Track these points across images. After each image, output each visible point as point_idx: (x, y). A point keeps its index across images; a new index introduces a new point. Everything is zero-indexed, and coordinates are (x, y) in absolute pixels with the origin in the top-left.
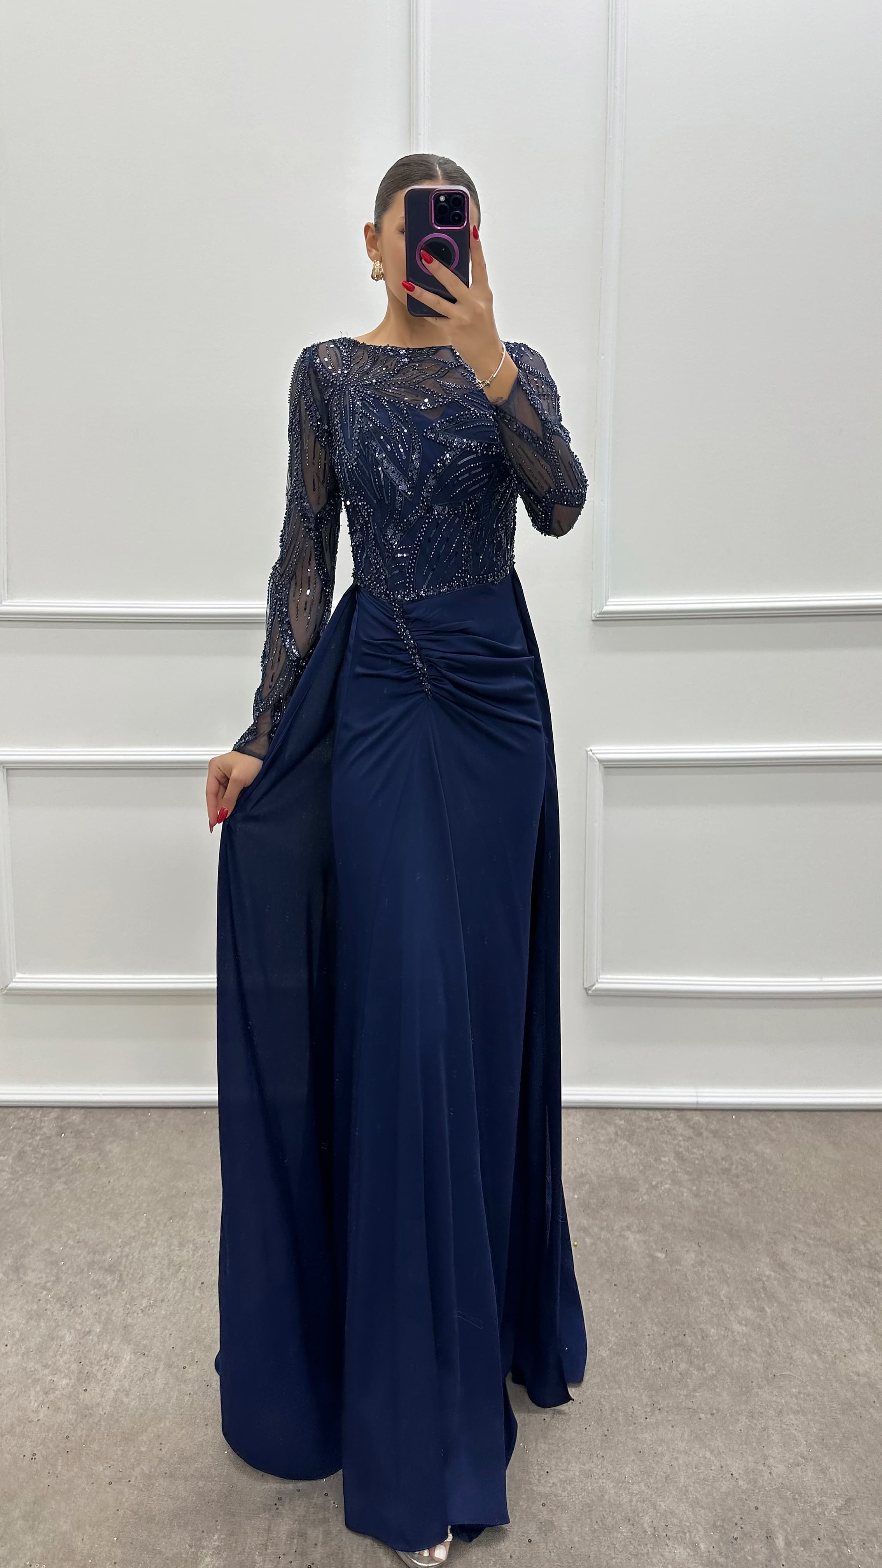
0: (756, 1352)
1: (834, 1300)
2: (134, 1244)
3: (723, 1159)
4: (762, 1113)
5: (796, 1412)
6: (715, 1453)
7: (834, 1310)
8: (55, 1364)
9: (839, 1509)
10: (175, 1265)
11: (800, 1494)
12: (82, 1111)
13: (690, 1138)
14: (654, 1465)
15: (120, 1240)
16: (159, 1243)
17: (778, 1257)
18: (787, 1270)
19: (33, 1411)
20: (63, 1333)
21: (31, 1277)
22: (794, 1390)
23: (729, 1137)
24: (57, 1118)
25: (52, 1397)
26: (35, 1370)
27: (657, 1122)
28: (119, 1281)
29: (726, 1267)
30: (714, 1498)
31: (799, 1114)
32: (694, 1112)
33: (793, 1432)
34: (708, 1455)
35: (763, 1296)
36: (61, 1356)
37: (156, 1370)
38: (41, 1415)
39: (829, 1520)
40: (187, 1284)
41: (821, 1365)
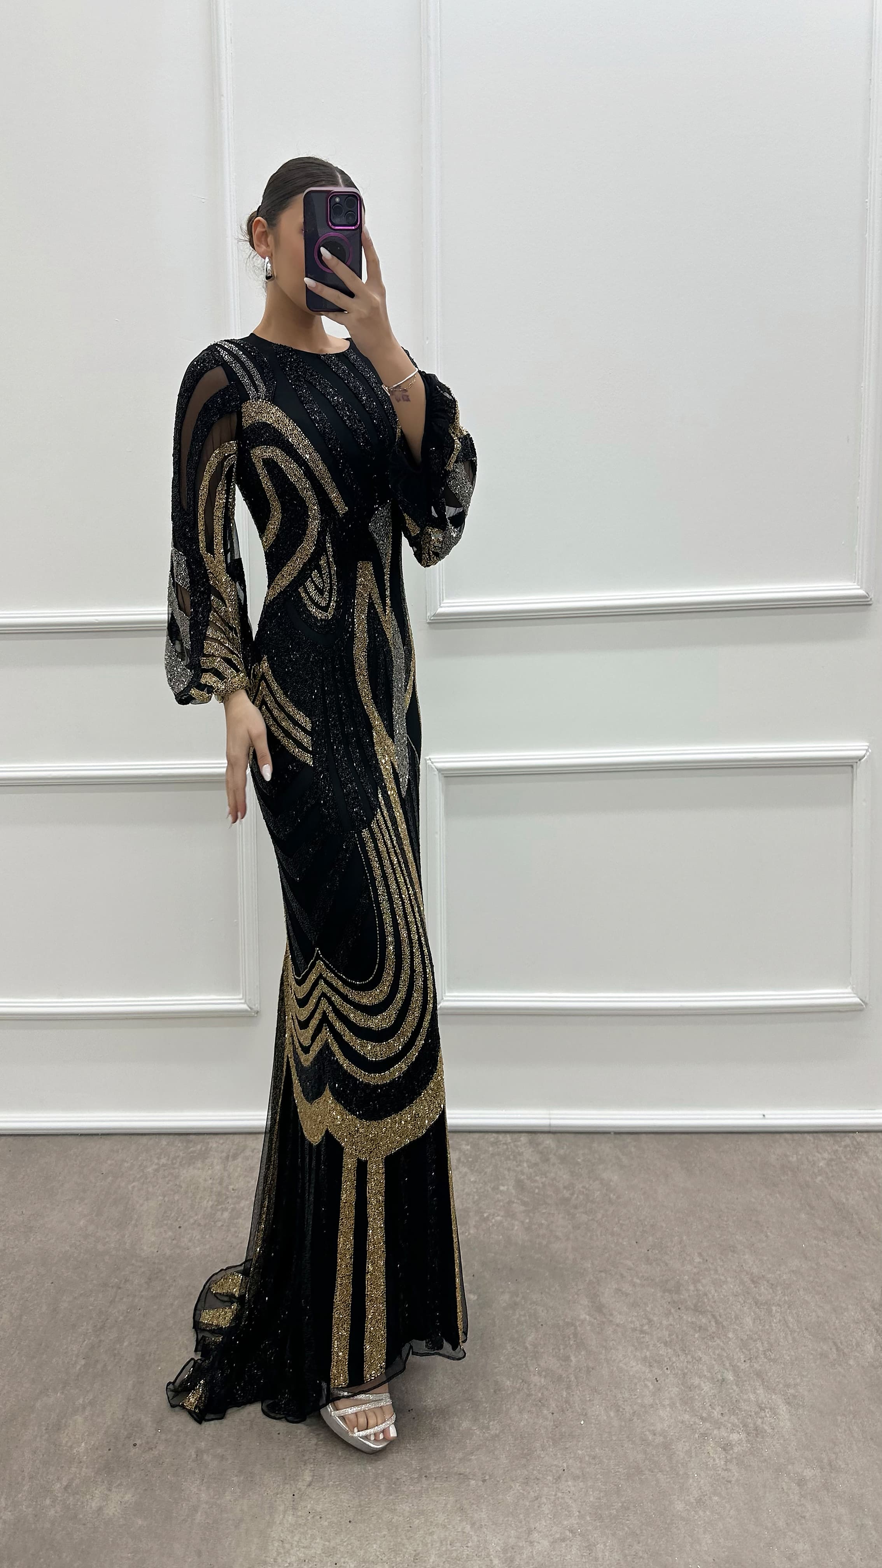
1: (647, 1347)
3: (565, 1187)
4: (618, 1136)
13: (536, 1164)
17: (598, 1298)
18: (604, 1314)
22: (580, 1452)
23: (578, 1164)
27: (505, 1147)
31: (657, 1136)
32: (545, 1136)
33: (567, 1500)
41: (616, 1423)
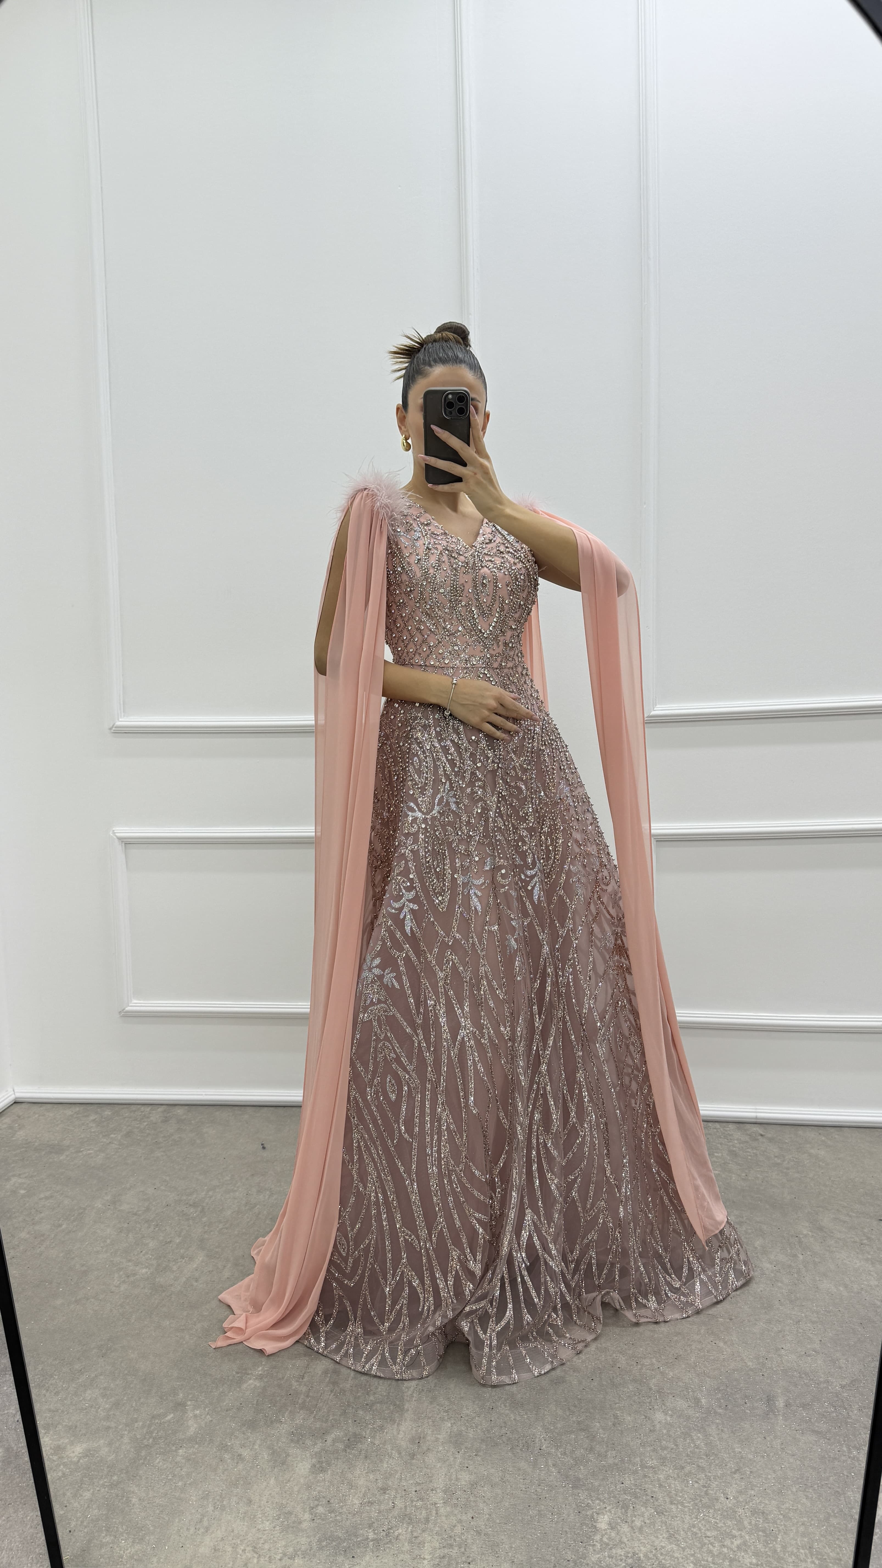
0: (782, 1282)
1: (868, 1253)
2: (217, 1190)
3: (776, 1157)
4: (822, 1128)
5: (813, 1323)
6: (729, 1343)
7: (867, 1260)
8: (138, 1259)
9: (843, 1387)
10: (251, 1204)
11: (806, 1374)
12: (186, 1107)
13: (747, 1142)
14: (667, 1348)
15: (206, 1188)
16: (240, 1189)
17: (818, 1223)
18: (825, 1232)
19: (115, 1286)
20: (147, 1242)
21: (125, 1207)
23: (786, 1142)
24: (165, 1111)
25: (132, 1279)
26: (120, 1262)
27: (715, 1130)
28: (201, 1212)
29: (765, 1227)
30: (721, 1372)
32: (753, 1125)
33: (809, 1335)
34: (721, 1344)
35: (797, 1247)
36: (144, 1255)
37: (225, 1267)
38: (122, 1289)
39: (831, 1393)
40: (260, 1216)
41: (845, 1294)
